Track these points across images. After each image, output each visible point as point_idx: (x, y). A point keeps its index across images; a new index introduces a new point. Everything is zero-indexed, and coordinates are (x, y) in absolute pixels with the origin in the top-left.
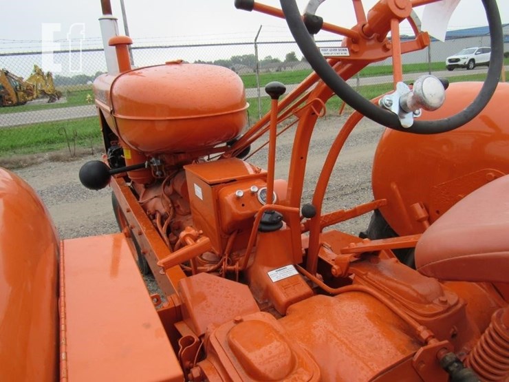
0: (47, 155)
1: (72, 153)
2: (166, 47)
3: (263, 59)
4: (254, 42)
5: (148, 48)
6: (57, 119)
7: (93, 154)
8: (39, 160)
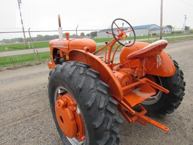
0: (5, 68)
1: (15, 67)
2: (47, 31)
3: (72, 35)
4: (76, 30)
5: (41, 31)
6: (9, 55)
7: (22, 67)
8: (3, 69)
